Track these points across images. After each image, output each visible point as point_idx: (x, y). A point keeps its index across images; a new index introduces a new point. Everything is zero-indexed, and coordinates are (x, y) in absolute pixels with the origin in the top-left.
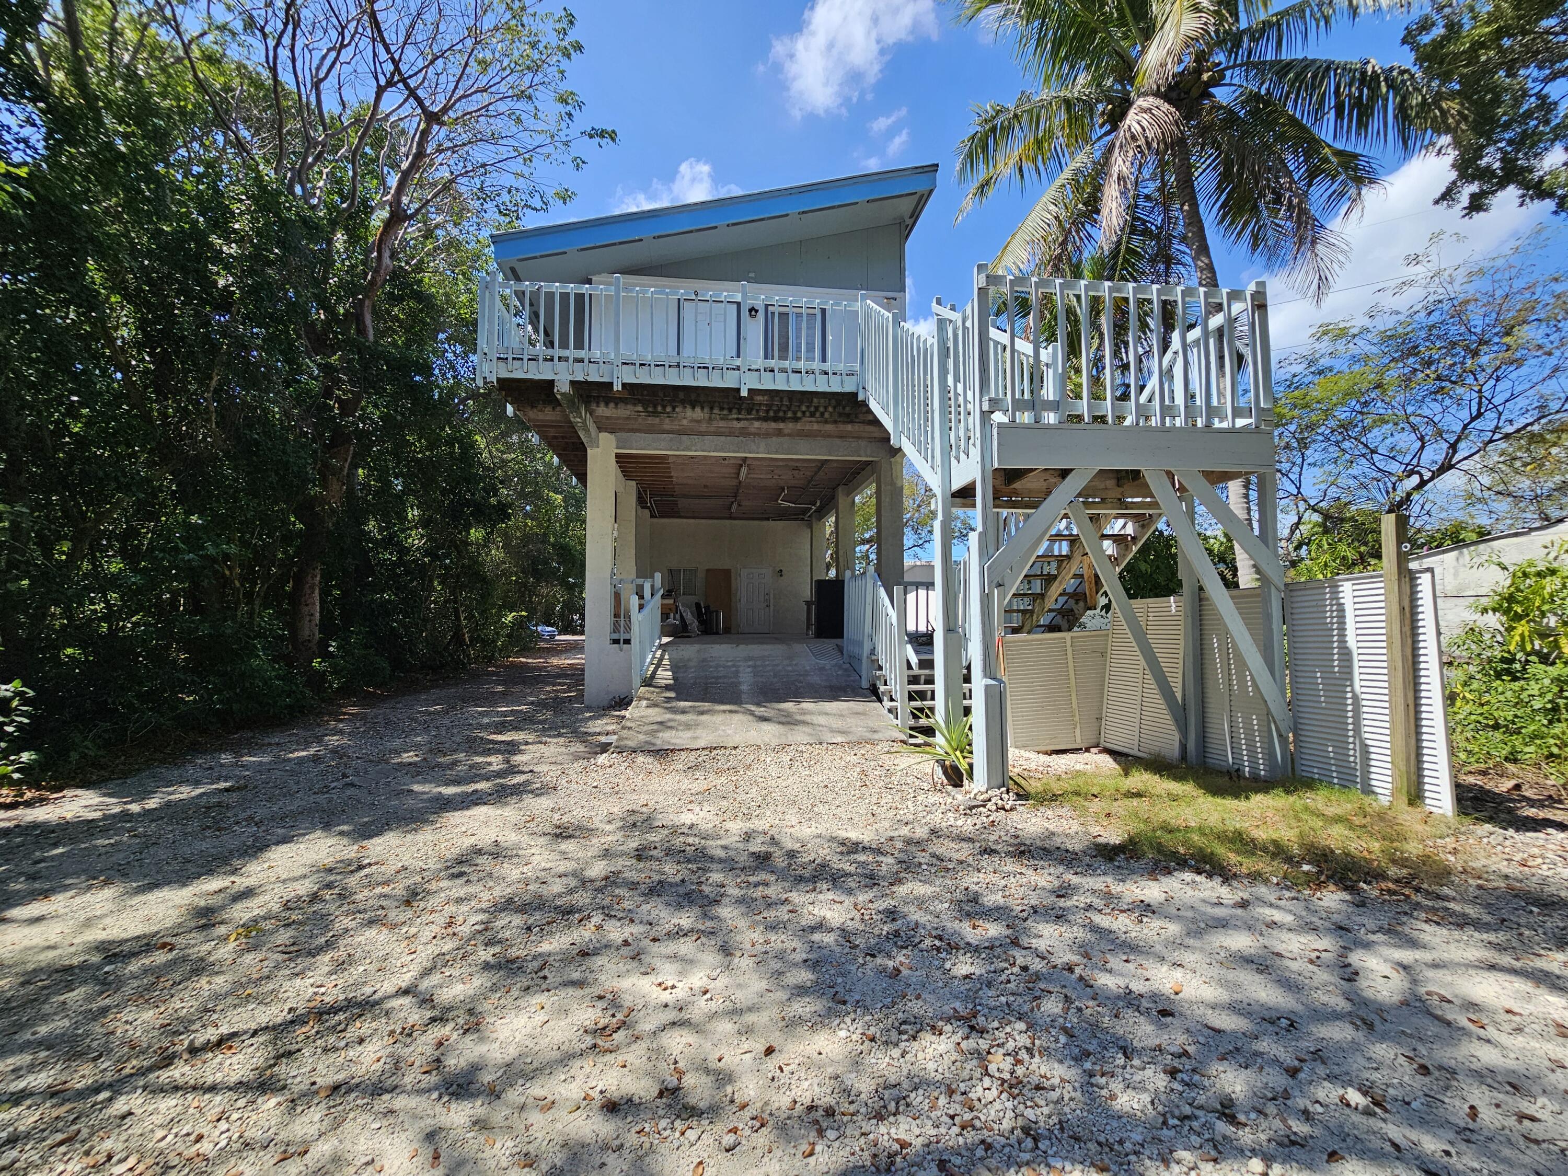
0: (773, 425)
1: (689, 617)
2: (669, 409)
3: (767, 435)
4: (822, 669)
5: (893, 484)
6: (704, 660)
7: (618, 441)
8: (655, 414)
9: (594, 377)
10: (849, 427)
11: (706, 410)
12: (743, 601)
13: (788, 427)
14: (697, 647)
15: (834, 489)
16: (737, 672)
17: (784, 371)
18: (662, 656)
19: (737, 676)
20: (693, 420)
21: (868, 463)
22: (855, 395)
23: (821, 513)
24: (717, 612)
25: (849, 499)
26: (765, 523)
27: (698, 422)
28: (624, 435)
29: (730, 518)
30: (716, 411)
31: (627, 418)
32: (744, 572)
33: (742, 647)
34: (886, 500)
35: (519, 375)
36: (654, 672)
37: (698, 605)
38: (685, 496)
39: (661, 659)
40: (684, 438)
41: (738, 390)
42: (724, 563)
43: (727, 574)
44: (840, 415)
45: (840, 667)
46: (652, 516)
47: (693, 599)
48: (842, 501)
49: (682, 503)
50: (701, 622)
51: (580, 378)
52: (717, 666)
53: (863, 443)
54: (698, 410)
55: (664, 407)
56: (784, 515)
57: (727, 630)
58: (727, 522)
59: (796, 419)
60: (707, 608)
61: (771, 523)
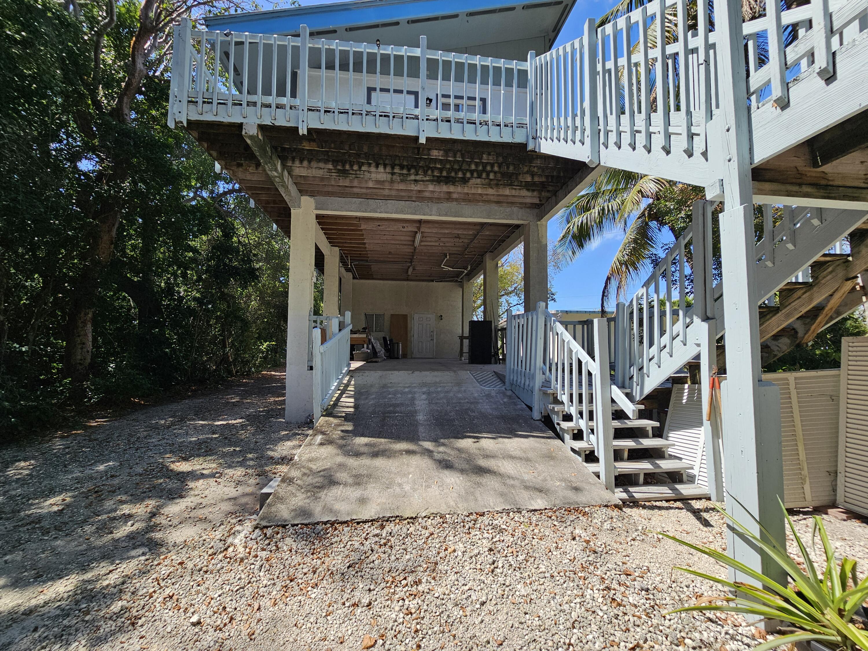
0: (445, 188)
1: (378, 347)
2: (356, 167)
3: (439, 200)
4: (488, 396)
5: (539, 242)
6: (385, 386)
7: (317, 203)
8: (344, 173)
9: (281, 122)
10: (507, 191)
11: (388, 169)
12: (416, 336)
13: (456, 190)
14: (379, 373)
15: (482, 255)
16: (413, 399)
17: (458, 121)
18: (349, 381)
19: (413, 404)
20: (378, 182)
21: (518, 226)
22: (524, 146)
23: (471, 275)
24: (398, 343)
25: (494, 262)
26: (431, 283)
27: (382, 182)
28: (322, 198)
29: (407, 280)
30: (397, 170)
31: (322, 179)
32: (416, 317)
33: (417, 373)
34: (533, 255)
35: (209, 117)
36: (338, 399)
37: (385, 339)
38: (377, 261)
39: (347, 385)
40: (371, 202)
41: (417, 138)
42: (403, 310)
43: (405, 317)
44: (503, 175)
45: (504, 394)
46: (354, 278)
47: (381, 335)
48: (489, 264)
49: (375, 267)
50: (387, 350)
51: (267, 122)
52: (395, 393)
53: (515, 209)
54: (381, 169)
55: (351, 166)
56: (443, 277)
57: (405, 356)
58: (405, 283)
59: (464, 181)
60: (391, 340)
61: (434, 284)
